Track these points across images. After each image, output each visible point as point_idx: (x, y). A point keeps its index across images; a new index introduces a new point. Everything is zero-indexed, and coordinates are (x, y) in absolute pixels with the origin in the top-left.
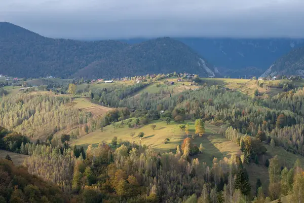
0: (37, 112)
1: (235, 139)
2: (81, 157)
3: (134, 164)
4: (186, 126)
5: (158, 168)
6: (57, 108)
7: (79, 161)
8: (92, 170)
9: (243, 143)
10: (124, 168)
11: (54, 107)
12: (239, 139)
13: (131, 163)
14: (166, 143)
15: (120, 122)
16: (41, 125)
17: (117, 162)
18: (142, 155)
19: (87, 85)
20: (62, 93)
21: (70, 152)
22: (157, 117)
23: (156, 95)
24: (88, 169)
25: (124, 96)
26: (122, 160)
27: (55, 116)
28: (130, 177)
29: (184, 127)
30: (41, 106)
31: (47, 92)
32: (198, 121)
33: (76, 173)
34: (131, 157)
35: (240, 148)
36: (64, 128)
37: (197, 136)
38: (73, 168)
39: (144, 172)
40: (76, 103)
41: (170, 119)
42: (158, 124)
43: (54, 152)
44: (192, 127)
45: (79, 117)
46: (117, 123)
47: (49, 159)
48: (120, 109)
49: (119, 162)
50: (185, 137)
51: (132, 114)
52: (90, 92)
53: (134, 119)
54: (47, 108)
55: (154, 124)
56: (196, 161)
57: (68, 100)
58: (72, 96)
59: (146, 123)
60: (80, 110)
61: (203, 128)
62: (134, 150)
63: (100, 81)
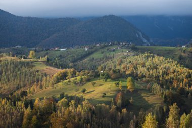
0: (4, 73)
1: (160, 93)
2: (29, 108)
3: (72, 114)
4: (120, 83)
5: (92, 117)
6: (19, 70)
7: (27, 111)
8: (38, 118)
9: (166, 96)
10: (65, 116)
11: (17, 69)
12: (163, 94)
13: (70, 113)
14: (103, 97)
15: (68, 81)
16: (6, 83)
17: (58, 112)
18: (80, 106)
19: (46, 52)
20: (24, 58)
21: (21, 104)
22: (97, 76)
23: (100, 60)
24: (35, 118)
25: (75, 61)
26: (63, 110)
27: (18, 76)
28: (68, 124)
29: (118, 84)
30: (7, 68)
31: (12, 58)
32: (129, 79)
33: (25, 121)
34: (70, 108)
35: (163, 100)
36: (25, 86)
37: (128, 91)
38: (23, 117)
39: (80, 120)
40: (34, 66)
41: (107, 77)
42: (98, 82)
43: (8, 104)
44: (124, 84)
45: (37, 77)
46: (65, 81)
47: (4, 110)
48: (68, 70)
49: (60, 112)
50: (118, 91)
51: (77, 73)
52: (46, 57)
53: (79, 78)
54: (12, 70)
55: (95, 82)
56: (124, 111)
57: (28, 63)
58: (32, 60)
59: (89, 81)
60: (38, 71)
61: (133, 85)
62: (73, 102)
63: (56, 49)
